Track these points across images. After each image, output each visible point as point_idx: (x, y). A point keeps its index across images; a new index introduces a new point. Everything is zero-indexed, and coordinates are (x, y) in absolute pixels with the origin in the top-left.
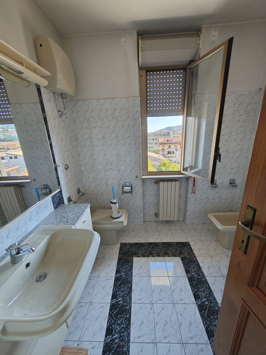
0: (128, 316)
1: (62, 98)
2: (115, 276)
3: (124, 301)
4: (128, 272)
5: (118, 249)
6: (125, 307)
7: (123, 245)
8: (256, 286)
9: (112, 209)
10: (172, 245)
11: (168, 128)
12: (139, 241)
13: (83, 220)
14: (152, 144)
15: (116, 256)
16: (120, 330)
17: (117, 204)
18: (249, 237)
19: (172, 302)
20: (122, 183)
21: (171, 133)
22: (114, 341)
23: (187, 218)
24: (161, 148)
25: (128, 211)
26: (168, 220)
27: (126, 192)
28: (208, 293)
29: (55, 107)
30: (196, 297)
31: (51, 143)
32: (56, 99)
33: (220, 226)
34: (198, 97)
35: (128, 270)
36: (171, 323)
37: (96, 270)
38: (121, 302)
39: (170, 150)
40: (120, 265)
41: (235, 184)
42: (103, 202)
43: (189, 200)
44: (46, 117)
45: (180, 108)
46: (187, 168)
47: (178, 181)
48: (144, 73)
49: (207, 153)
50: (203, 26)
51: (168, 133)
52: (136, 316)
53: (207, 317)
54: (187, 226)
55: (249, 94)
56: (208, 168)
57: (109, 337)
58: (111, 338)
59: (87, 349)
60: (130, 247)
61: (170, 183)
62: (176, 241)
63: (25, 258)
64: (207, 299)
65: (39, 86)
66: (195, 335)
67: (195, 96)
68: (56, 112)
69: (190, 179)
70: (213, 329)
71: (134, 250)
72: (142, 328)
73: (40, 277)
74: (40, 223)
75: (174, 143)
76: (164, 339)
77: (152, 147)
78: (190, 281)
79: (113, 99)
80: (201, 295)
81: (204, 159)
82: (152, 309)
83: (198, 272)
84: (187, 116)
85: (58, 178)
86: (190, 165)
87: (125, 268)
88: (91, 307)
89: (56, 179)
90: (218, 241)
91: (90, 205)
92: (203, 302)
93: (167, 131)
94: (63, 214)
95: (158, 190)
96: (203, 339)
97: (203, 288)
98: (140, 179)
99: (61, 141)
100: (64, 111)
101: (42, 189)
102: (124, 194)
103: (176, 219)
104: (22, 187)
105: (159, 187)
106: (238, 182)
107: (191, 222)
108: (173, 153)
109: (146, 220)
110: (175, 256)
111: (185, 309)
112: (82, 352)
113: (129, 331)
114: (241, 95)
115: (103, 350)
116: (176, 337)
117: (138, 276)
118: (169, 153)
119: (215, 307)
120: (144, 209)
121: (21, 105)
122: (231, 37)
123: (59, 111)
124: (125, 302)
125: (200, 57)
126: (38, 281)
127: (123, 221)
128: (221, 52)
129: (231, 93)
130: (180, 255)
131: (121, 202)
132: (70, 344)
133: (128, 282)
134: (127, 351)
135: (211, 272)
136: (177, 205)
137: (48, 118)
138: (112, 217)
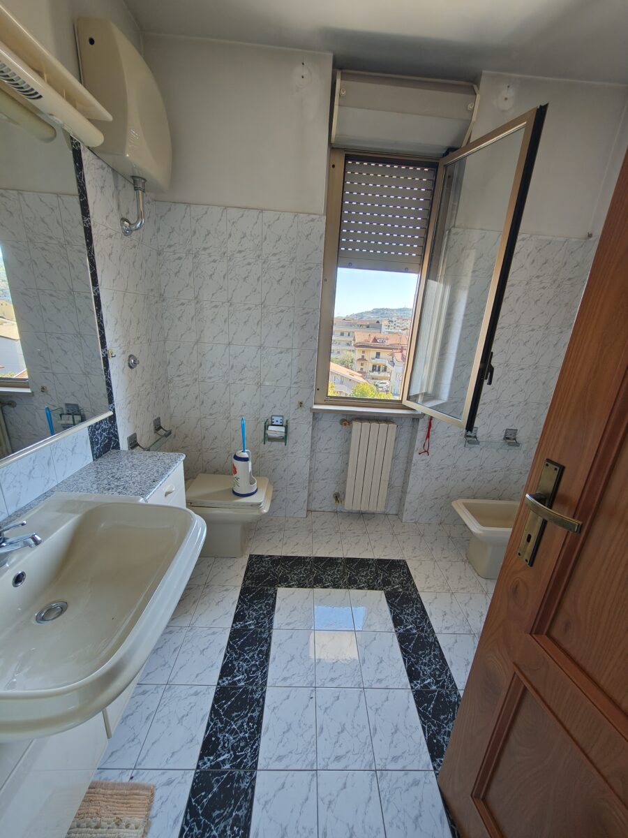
0: (256, 714)
1: (136, 189)
2: (232, 627)
3: (250, 680)
4: (262, 619)
5: (243, 567)
6: (251, 694)
7: (255, 561)
8: (545, 632)
9: (235, 472)
10: (369, 565)
11: (377, 312)
12: (293, 553)
13: (166, 489)
14: (339, 344)
15: (239, 582)
16: (236, 744)
17: (250, 463)
18: (544, 523)
19: (359, 685)
20: (265, 415)
21: (384, 323)
22: (220, 768)
23: (405, 508)
24: (358, 355)
25: (273, 483)
26: (363, 509)
27: (272, 439)
28: (438, 667)
29: (115, 208)
30: (413, 675)
31: (99, 295)
32: (120, 188)
33: (475, 527)
34: (456, 234)
35: (263, 614)
36: (353, 727)
37: (186, 613)
38: (242, 684)
39: (378, 362)
40: (245, 602)
41: (515, 439)
42: (215, 458)
43: (413, 468)
44: (90, 227)
45: (414, 255)
46: (417, 396)
47: (393, 423)
48: (340, 162)
49: (463, 365)
50: (484, 72)
51: (378, 322)
52: (275, 714)
53: (433, 717)
54: (404, 526)
55: (566, 244)
56: (463, 399)
57: (209, 760)
58: (213, 761)
59: (154, 787)
60: (270, 565)
61: (375, 425)
62: (376, 558)
63: (13, 561)
64: (435, 679)
65: (78, 144)
66: (403, 753)
67: (450, 231)
68: (117, 220)
69: (421, 421)
70: (442, 740)
71: (280, 571)
72: (288, 739)
73: (50, 610)
74: (54, 488)
75: (390, 347)
76: (335, 762)
77: (339, 352)
78: (401, 642)
79: (262, 211)
80: (423, 672)
81: (456, 377)
82: (314, 699)
83: (420, 623)
84: (428, 278)
85: (109, 384)
86: (424, 391)
87: (257, 611)
88: (168, 694)
89: (104, 387)
90: (469, 560)
91: (185, 456)
92: (425, 686)
93: (374, 318)
94: (115, 470)
95: (348, 440)
96: (419, 762)
97: (427, 658)
98: (308, 411)
99: (124, 294)
100: (137, 223)
101: (61, 415)
102: (268, 443)
103: (381, 509)
104: (7, 406)
105: (350, 433)
106: (521, 437)
107: (413, 517)
108: (385, 370)
109: (313, 509)
110: (373, 589)
111: (387, 699)
112: (141, 792)
113: (257, 747)
114: (550, 243)
115: (193, 786)
116: (362, 756)
117: (287, 627)
118: (375, 368)
119: (451, 695)
120: (310, 481)
121: (21, 194)
122: (543, 105)
123: (124, 220)
124: (251, 684)
125: (471, 141)
126: (43, 619)
127: (260, 504)
128: (518, 135)
129: (528, 236)
130: (384, 586)
131: (259, 460)
132: (112, 776)
133: (261, 639)
134: (248, 788)
135: (448, 625)
136: (385, 476)
137: (94, 231)
138: (234, 493)
